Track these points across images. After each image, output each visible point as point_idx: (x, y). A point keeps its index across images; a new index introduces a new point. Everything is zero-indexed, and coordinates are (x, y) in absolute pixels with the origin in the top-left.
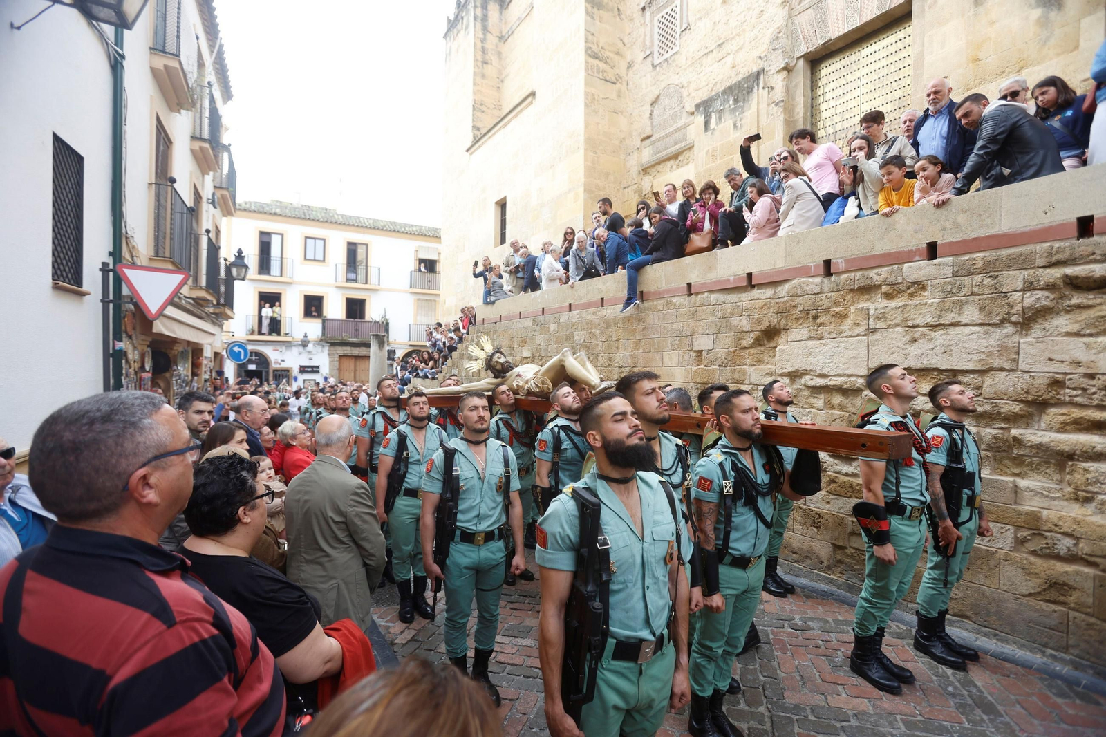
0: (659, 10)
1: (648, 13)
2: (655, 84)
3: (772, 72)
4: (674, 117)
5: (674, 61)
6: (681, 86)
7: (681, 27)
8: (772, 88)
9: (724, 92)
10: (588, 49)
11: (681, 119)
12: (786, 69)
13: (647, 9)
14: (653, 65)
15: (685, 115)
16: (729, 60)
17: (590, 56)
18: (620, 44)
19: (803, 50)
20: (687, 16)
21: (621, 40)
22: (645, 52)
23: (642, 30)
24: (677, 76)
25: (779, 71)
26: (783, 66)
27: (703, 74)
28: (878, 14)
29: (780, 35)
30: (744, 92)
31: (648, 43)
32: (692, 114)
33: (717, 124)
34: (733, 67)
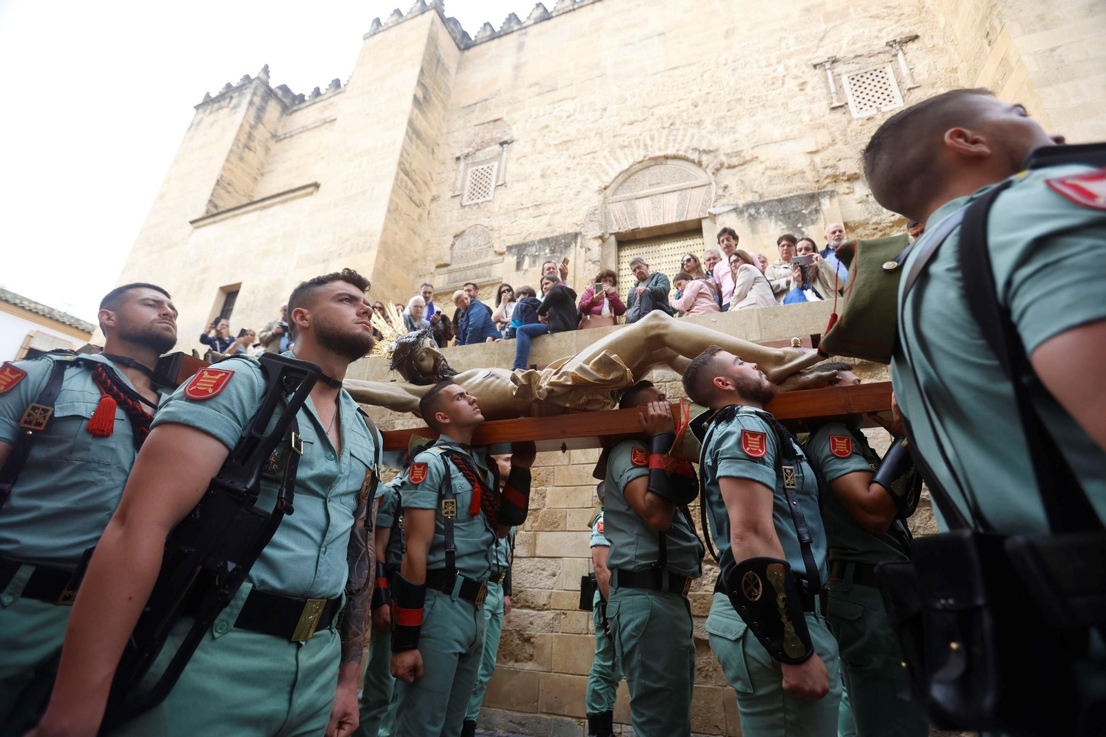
0: (474, 164)
1: (462, 163)
2: (462, 220)
3: (588, 237)
4: (479, 254)
5: (485, 206)
6: (491, 228)
7: (497, 182)
8: (589, 249)
9: (540, 241)
10: (400, 163)
11: (486, 256)
12: (601, 237)
13: (462, 159)
14: (461, 204)
15: (491, 251)
16: (545, 219)
17: (402, 169)
18: (429, 178)
19: (616, 229)
20: (505, 176)
21: (431, 174)
22: (454, 192)
23: (453, 175)
24: (487, 220)
25: (595, 238)
26: (599, 234)
27: (516, 223)
28: (677, 221)
29: (596, 212)
30: (561, 246)
31: (459, 185)
32: (501, 254)
33: (530, 266)
34: (549, 225)
